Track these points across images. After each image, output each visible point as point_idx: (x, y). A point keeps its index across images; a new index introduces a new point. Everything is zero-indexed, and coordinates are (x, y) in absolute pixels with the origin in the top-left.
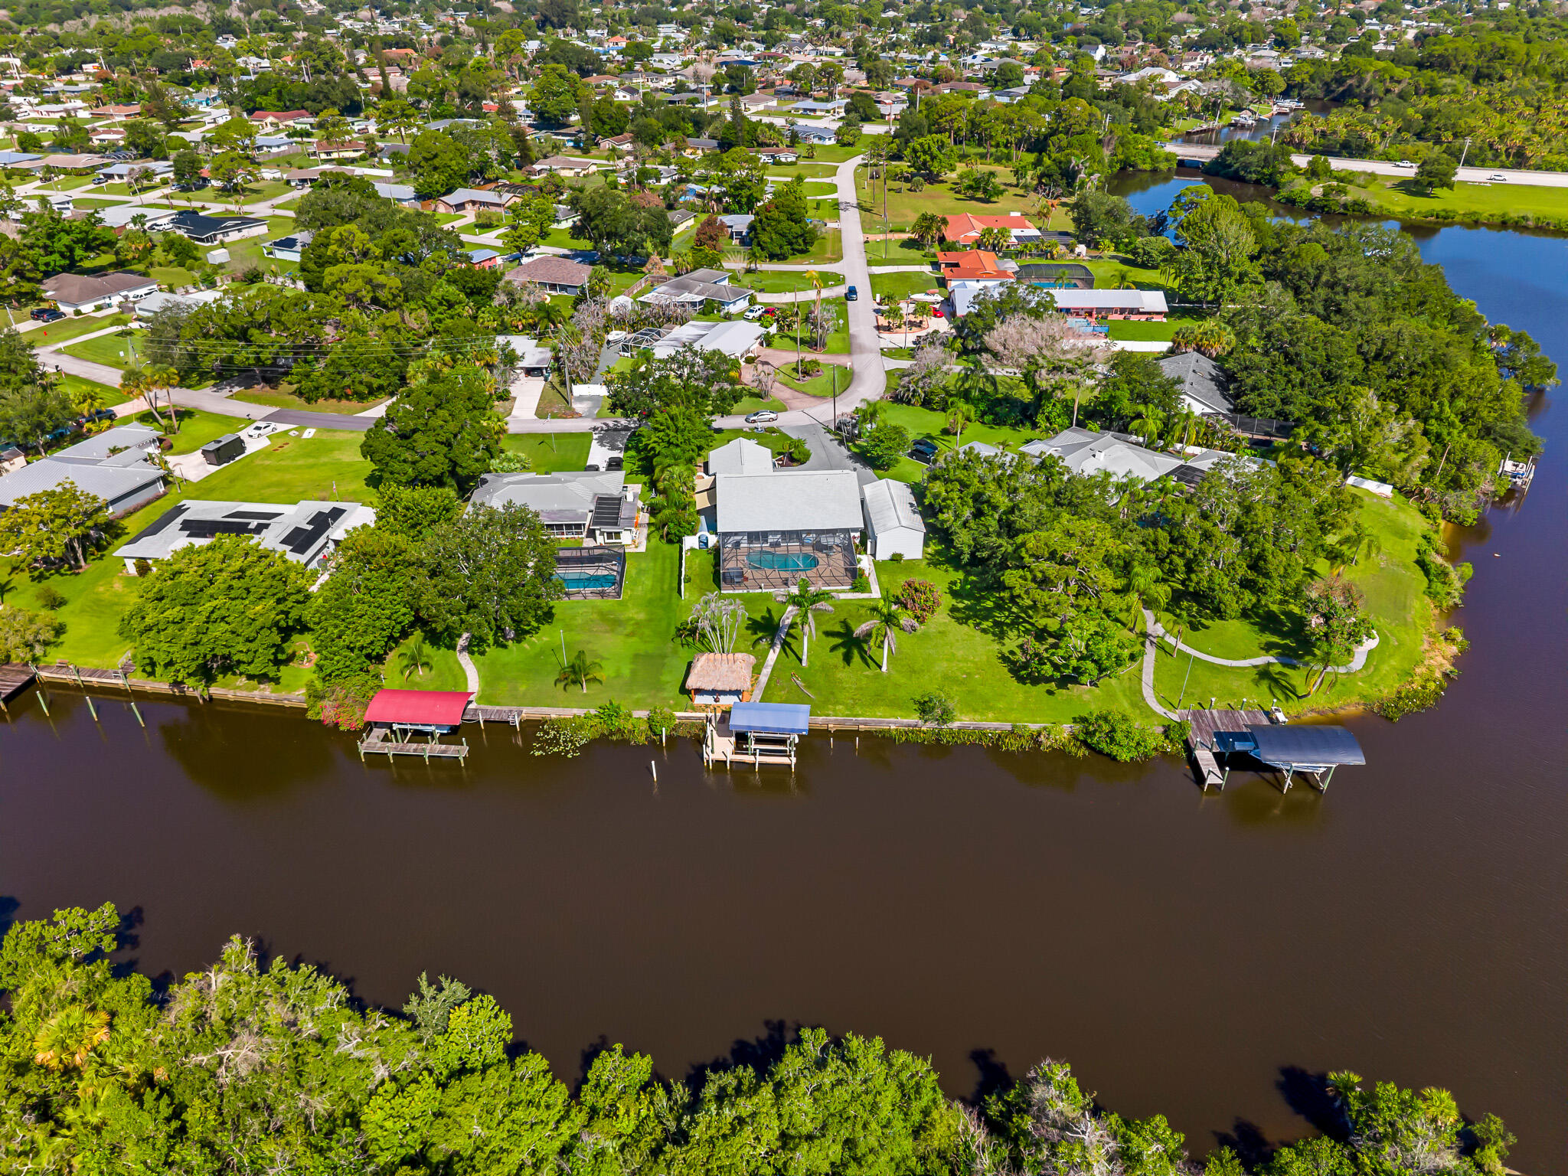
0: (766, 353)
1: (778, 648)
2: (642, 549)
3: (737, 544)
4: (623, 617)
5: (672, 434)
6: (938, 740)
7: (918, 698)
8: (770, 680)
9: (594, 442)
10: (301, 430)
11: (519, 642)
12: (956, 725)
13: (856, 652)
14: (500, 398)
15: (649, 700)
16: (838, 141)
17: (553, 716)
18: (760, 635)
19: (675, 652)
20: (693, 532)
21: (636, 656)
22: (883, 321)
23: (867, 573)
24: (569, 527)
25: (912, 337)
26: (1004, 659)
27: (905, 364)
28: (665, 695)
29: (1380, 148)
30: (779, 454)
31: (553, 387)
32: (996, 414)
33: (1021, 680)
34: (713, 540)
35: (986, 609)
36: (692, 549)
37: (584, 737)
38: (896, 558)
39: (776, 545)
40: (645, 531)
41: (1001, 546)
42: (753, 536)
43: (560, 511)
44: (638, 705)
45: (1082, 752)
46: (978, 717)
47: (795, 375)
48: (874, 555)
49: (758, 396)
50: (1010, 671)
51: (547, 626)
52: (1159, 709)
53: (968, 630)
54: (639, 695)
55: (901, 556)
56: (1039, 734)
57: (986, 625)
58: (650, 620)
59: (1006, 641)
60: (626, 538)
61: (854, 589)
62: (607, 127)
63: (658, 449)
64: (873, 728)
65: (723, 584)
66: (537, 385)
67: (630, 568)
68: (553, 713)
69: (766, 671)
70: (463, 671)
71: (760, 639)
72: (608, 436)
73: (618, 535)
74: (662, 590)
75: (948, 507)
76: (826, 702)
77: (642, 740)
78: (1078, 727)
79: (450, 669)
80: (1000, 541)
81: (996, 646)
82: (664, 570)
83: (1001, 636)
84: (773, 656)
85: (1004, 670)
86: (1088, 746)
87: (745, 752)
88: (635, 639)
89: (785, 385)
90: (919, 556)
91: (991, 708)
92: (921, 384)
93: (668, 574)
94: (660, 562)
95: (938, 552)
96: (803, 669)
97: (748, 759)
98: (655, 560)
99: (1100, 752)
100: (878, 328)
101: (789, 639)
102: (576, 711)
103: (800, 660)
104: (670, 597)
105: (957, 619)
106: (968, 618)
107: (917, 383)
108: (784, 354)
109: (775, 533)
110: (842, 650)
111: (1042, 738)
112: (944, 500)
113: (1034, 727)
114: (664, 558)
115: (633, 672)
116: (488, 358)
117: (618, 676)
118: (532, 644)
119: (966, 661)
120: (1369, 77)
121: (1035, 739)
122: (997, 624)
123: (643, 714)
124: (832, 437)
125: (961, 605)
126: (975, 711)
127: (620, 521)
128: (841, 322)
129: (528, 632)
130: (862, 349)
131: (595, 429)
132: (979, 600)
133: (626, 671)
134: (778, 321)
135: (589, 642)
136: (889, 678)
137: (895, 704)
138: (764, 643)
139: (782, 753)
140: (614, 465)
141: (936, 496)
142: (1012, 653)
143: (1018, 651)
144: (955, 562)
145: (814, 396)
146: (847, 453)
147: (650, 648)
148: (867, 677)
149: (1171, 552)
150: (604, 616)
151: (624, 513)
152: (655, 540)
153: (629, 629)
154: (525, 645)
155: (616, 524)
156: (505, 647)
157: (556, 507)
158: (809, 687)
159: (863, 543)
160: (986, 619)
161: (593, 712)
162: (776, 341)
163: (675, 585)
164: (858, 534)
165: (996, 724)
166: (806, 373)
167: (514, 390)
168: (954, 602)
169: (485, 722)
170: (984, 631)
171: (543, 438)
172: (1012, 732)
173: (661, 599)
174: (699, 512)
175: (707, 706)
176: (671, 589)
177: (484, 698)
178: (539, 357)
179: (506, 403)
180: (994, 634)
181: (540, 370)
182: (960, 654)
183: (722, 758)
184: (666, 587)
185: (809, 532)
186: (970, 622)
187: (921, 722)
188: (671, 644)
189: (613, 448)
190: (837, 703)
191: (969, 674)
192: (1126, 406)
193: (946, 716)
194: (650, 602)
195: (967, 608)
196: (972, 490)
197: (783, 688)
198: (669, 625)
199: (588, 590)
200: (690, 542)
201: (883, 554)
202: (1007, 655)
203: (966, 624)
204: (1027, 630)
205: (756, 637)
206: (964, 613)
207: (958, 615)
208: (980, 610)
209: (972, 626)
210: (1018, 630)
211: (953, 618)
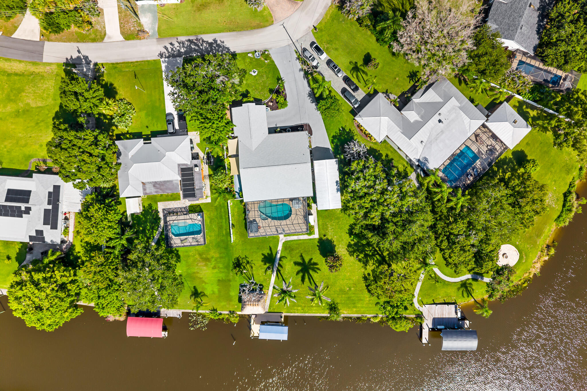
1: (275, 274)
2: (210, 200)
8: (272, 293)
9: (164, 79)
12: (341, 315)
13: (306, 275)
15: (227, 306)
19: (234, 279)
21: (219, 281)
26: (365, 278)
28: (233, 303)
33: (370, 290)
37: (207, 321)
43: (165, 182)
44: (223, 308)
46: (350, 312)
53: (353, 259)
54: (223, 304)
57: (361, 256)
58: (221, 258)
59: (368, 267)
61: (307, 232)
65: (249, 232)
67: (206, 217)
69: (271, 287)
71: (268, 268)
74: (223, 235)
76: (294, 305)
81: (363, 270)
82: (222, 218)
83: (366, 263)
84: (273, 277)
85: (364, 284)
88: (216, 270)
98: (217, 209)
101: (280, 268)
102: (201, 311)
104: (227, 240)
105: (350, 252)
106: (354, 252)
110: (301, 274)
111: (371, 319)
113: (369, 316)
115: (219, 291)
117: (214, 293)
119: (350, 279)
121: (369, 319)
123: (226, 313)
124: (300, 66)
126: (349, 308)
127: (196, 192)
131: (161, 55)
133: (216, 290)
135: (198, 273)
138: (269, 272)
142: (369, 274)
146: (308, 88)
147: (223, 276)
151: (197, 184)
152: (214, 193)
160: (361, 253)
161: (207, 312)
163: (228, 231)
165: (356, 315)
169: (169, 317)
170: (360, 260)
180: (364, 263)
183: (257, 335)
186: (355, 254)
187: (329, 315)
188: (232, 274)
190: (298, 306)
191: (350, 287)
194: (219, 244)
202: (367, 275)
203: (353, 255)
204: (377, 259)
205: (266, 266)
206: (353, 248)
207: (351, 249)
208: (360, 246)
209: (355, 256)
210: (374, 259)
211: (348, 251)
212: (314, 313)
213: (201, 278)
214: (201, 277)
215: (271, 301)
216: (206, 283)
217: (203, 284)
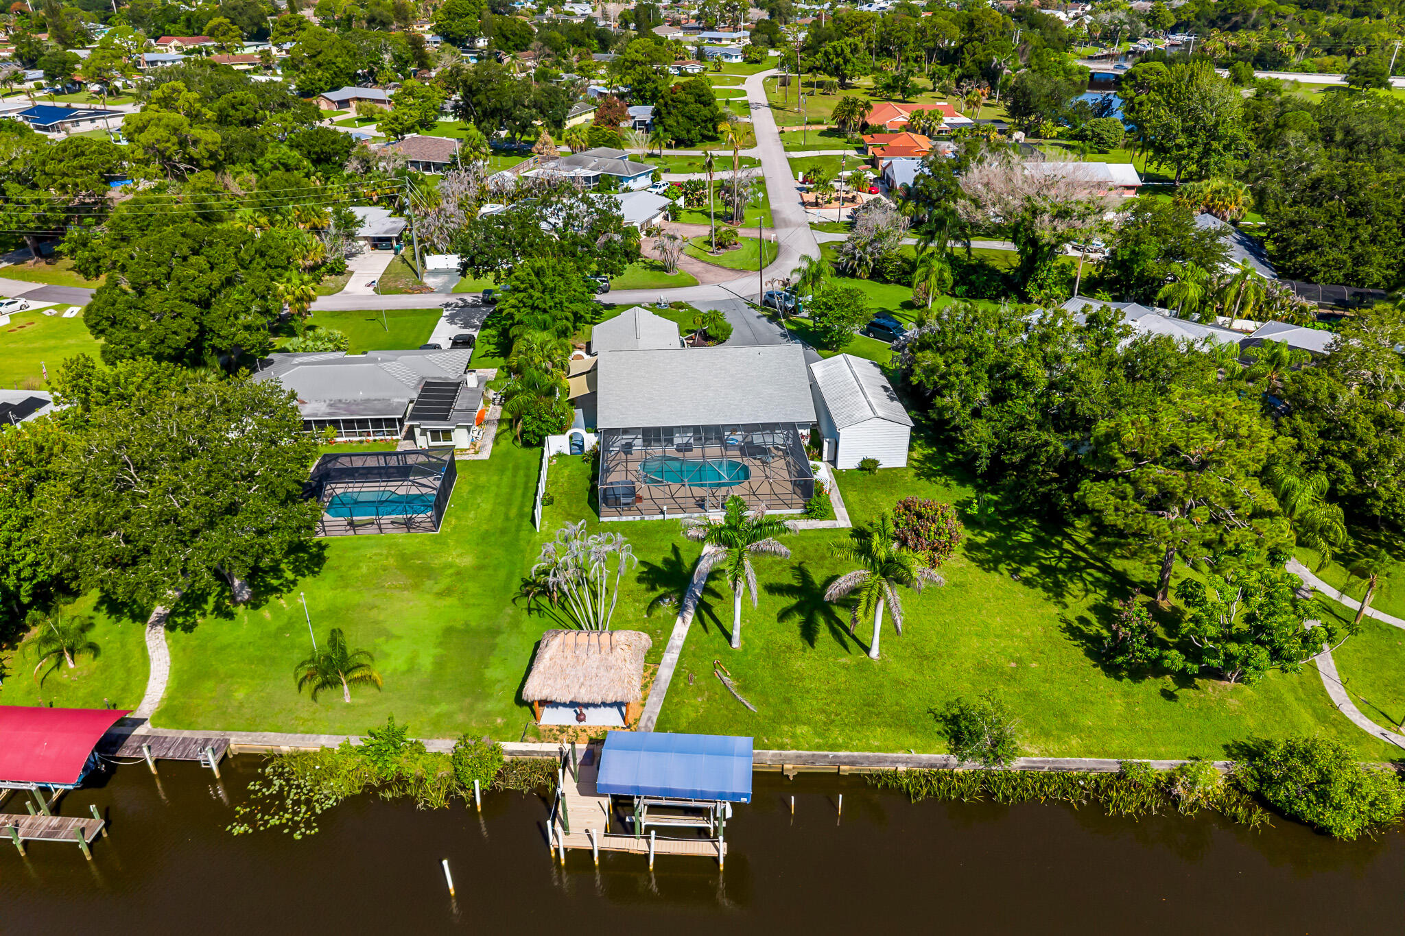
0: (671, 227)
1: (690, 616)
2: (485, 455)
3: (628, 448)
4: (437, 563)
5: (537, 294)
6: (988, 795)
7: (940, 708)
8: (677, 674)
9: (443, 320)
10: (61, 309)
11: (256, 607)
12: (1017, 764)
13: (821, 620)
14: (332, 271)
15: (460, 718)
16: (745, 59)
17: (285, 749)
18: (662, 591)
19: (516, 624)
20: (562, 430)
21: (449, 631)
22: (810, 197)
23: (827, 487)
24: (377, 423)
25: (846, 211)
26: (1073, 631)
27: (842, 237)
28: (490, 706)
29: (1295, 60)
30: (689, 332)
31: (404, 260)
32: (971, 284)
33: (1113, 671)
34: (590, 440)
35: (1022, 545)
36: (559, 455)
37: (333, 791)
38: (868, 466)
39: (686, 448)
40: (493, 430)
41: (1047, 443)
42: (652, 435)
43: (368, 400)
44: (438, 727)
45: (1259, 817)
46: (1053, 746)
47: (707, 247)
48: (833, 461)
49: (663, 269)
50: (1088, 653)
51: (309, 579)
52: (1372, 728)
53: (999, 581)
54: (444, 707)
55: (875, 463)
56: (1172, 781)
57: (1029, 571)
58: (480, 568)
59: (1068, 599)
60: (460, 439)
61: (809, 513)
62: (511, 44)
63: (517, 317)
64: (865, 769)
65: (603, 508)
66: (384, 259)
67: (461, 485)
68: (285, 744)
69: (670, 658)
70: (146, 660)
71: (661, 598)
72: (461, 313)
73: (447, 434)
74: (507, 518)
75: (950, 386)
76: (778, 718)
77: (437, 800)
78: (1240, 767)
79: (126, 658)
80: (1045, 436)
81: (1053, 610)
82: (513, 487)
83: (1057, 592)
84: (681, 629)
85: (1076, 653)
86: (1267, 806)
87: (629, 830)
88: (449, 601)
89: (696, 258)
90: (902, 462)
91: (1075, 729)
92: (869, 249)
93: (519, 492)
94: (509, 473)
95: (928, 458)
96: (731, 653)
97: (634, 845)
98: (502, 471)
99: (1296, 818)
100: (803, 204)
101: (708, 599)
102: (325, 741)
103: (729, 638)
104: (519, 528)
105: (981, 563)
106: (997, 561)
107: (864, 248)
108: (694, 228)
109: (684, 429)
110: (798, 618)
111: (1179, 790)
112: (942, 377)
113: (1161, 767)
114: (516, 468)
115: (440, 664)
116: (316, 220)
117: (411, 669)
118: (278, 611)
119: (1012, 636)
120: (1254, 13)
121: (1165, 788)
122: (1046, 570)
123: (443, 745)
124: (758, 313)
125: (981, 540)
126: (1047, 734)
127: (453, 414)
128: (761, 195)
129: (276, 590)
130: (786, 223)
131: (447, 305)
132: (1009, 530)
133: (426, 661)
134: (686, 194)
136: (883, 670)
137: (900, 722)
138: (667, 607)
139: (701, 834)
140: (461, 342)
141: (931, 370)
142: (1082, 620)
143: (1092, 617)
144: (963, 471)
145: (732, 269)
146: (778, 330)
147: (474, 617)
148: (846, 667)
149: (1324, 452)
150: (404, 559)
151: (460, 403)
152: (505, 443)
153: (444, 582)
154: (265, 612)
155: (445, 418)
156: (230, 615)
157: (361, 395)
158: (744, 688)
159: (816, 443)
160: (1026, 561)
161: (356, 742)
162: (684, 215)
163: (528, 509)
164: (805, 432)
165: (1089, 761)
166: (721, 245)
167: (351, 264)
168: (968, 534)
169: (157, 762)
170: (1028, 582)
171: (372, 316)
172: (1121, 776)
173: (503, 532)
174: (573, 402)
175: (562, 729)
176: (521, 516)
177: (170, 712)
178: (389, 226)
179: (340, 278)
180: (1046, 588)
181: (389, 239)
182: (996, 622)
183: (584, 844)
184: (513, 512)
185: (734, 428)
186: (1002, 567)
187: (954, 760)
188: (510, 610)
189: (467, 325)
190: (797, 721)
191: (1019, 661)
192: (1152, 266)
193: (999, 747)
194: (485, 537)
195: (991, 543)
196: (989, 360)
197: (700, 691)
198: (510, 575)
199: (385, 520)
200: (557, 444)
201: (848, 460)
202: (1076, 624)
203: (996, 569)
204: (1098, 579)
205: (653, 595)
206: (989, 552)
207: (981, 556)
208: (1013, 547)
209: (1006, 573)
210: (1083, 580)
211: (973, 560)
212: (879, 749)
213: (376, 622)
214: (381, 618)
215: (668, 700)
216: (389, 636)
217: (381, 640)
